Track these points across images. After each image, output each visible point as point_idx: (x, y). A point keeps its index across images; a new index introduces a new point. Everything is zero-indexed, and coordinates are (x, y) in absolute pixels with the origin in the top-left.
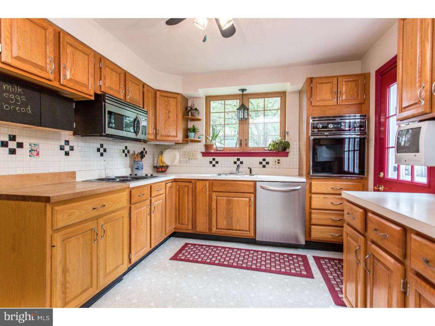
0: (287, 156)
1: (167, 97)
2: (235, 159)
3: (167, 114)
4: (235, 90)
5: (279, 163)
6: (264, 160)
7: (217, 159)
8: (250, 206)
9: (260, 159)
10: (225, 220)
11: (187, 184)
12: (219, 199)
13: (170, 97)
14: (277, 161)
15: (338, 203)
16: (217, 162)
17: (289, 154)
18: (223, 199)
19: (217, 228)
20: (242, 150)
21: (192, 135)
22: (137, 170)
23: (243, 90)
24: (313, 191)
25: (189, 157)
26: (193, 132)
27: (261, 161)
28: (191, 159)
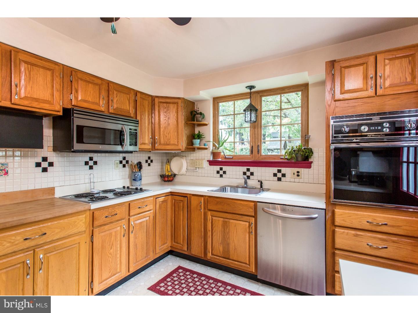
0: (310, 167)
1: (167, 103)
2: (244, 169)
3: (167, 121)
4: (241, 88)
5: (298, 176)
6: (279, 171)
7: (225, 168)
8: (250, 233)
9: (275, 170)
10: (222, 246)
11: (182, 198)
12: (214, 219)
13: (170, 103)
14: (296, 174)
16: (225, 172)
17: (312, 165)
18: (219, 220)
19: (212, 254)
20: (254, 158)
21: (197, 142)
22: (134, 181)
23: (251, 87)
24: (336, 224)
26: (198, 139)
27: (276, 172)
28: (198, 168)
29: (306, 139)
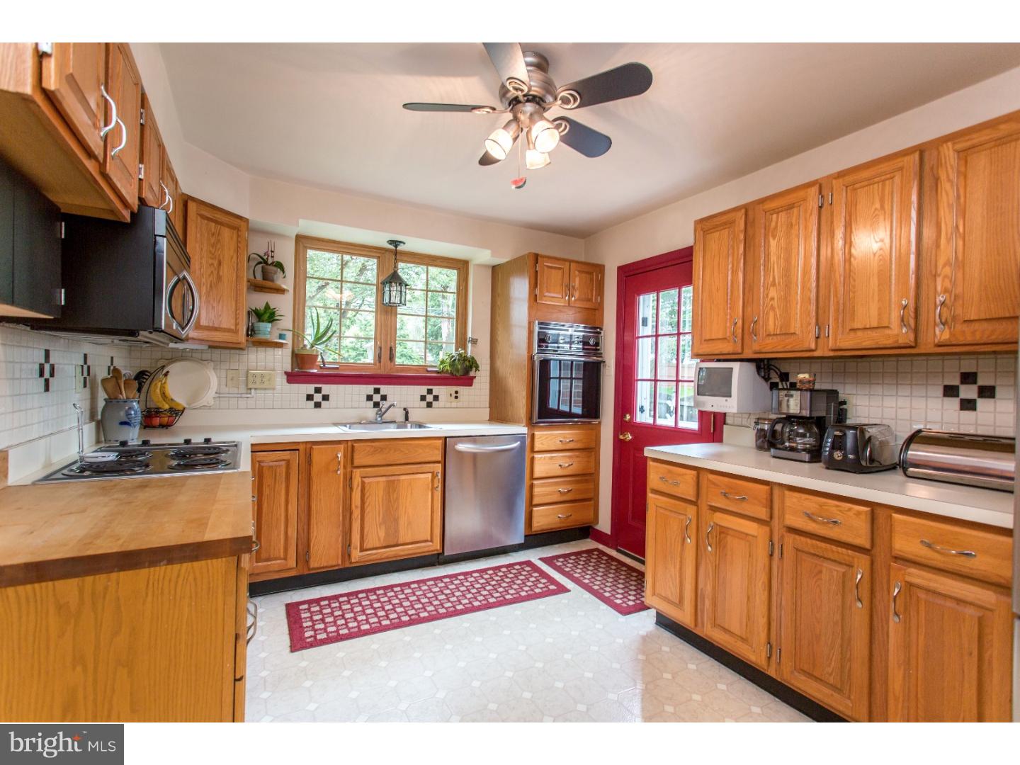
0: (471, 385)
1: (216, 222)
2: (369, 389)
3: (215, 269)
4: (380, 239)
5: (456, 397)
6: (430, 392)
7: (326, 389)
9: (423, 390)
10: (383, 527)
11: (286, 455)
12: (369, 483)
13: (221, 224)
14: (454, 395)
15: (567, 465)
16: (326, 398)
17: (474, 380)
18: (378, 482)
20: (382, 368)
21: (266, 329)
23: (395, 243)
24: (536, 449)
25: (250, 384)
26: (269, 322)
27: (425, 393)
28: (255, 389)
29: (461, 340)
